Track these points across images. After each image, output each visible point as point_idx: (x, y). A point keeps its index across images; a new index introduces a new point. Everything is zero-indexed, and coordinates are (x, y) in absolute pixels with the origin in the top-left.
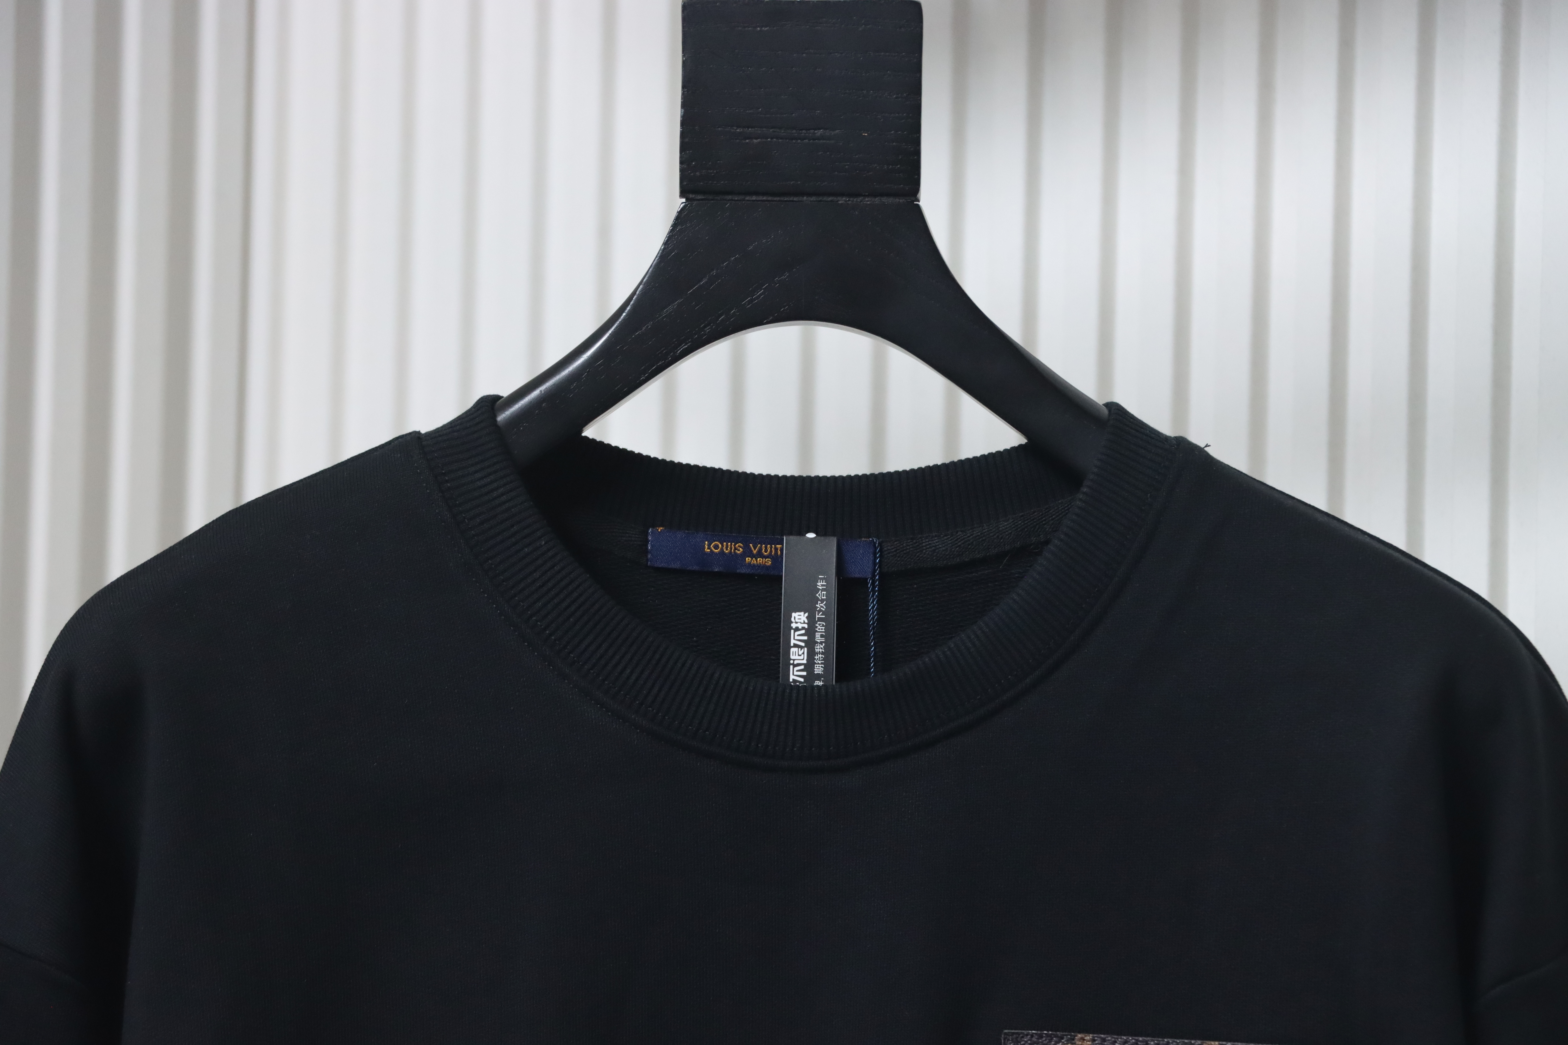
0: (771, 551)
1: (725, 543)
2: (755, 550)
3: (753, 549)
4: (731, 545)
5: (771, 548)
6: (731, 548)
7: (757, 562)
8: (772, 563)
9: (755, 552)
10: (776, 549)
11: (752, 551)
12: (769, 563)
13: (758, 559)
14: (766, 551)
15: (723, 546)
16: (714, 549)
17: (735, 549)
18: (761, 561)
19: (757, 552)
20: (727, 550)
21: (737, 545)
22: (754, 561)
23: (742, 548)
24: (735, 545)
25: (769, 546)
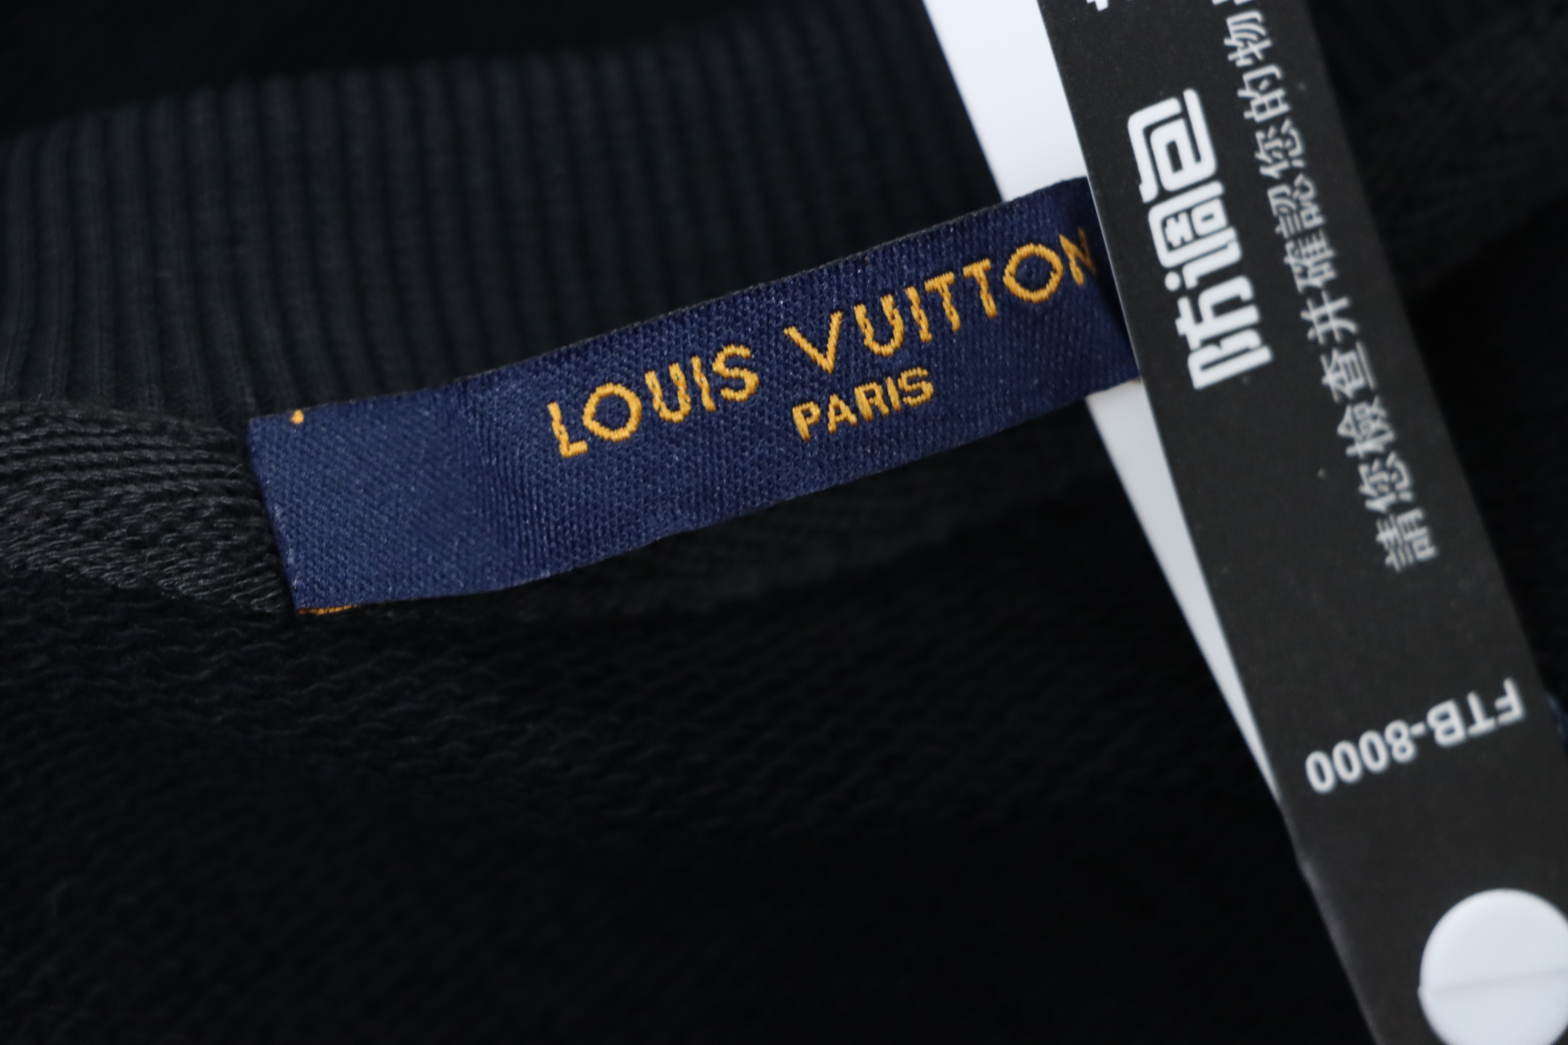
0: (911, 325)
1: (651, 379)
2: (823, 350)
3: (812, 352)
4: (687, 371)
5: (903, 305)
6: (694, 390)
7: (855, 410)
8: (936, 394)
9: (827, 362)
10: (931, 303)
11: (813, 363)
12: (920, 392)
13: (860, 393)
14: (884, 333)
15: (646, 397)
16: (604, 433)
17: (718, 384)
18: (878, 400)
19: (836, 361)
20: (674, 407)
21: (719, 366)
22: (838, 412)
23: (752, 369)
24: (707, 368)
25: (887, 303)
